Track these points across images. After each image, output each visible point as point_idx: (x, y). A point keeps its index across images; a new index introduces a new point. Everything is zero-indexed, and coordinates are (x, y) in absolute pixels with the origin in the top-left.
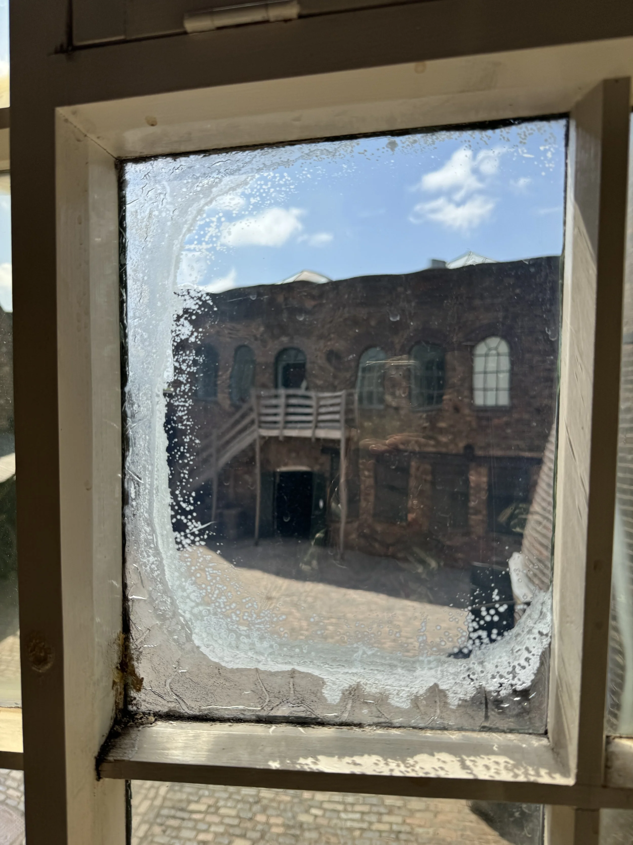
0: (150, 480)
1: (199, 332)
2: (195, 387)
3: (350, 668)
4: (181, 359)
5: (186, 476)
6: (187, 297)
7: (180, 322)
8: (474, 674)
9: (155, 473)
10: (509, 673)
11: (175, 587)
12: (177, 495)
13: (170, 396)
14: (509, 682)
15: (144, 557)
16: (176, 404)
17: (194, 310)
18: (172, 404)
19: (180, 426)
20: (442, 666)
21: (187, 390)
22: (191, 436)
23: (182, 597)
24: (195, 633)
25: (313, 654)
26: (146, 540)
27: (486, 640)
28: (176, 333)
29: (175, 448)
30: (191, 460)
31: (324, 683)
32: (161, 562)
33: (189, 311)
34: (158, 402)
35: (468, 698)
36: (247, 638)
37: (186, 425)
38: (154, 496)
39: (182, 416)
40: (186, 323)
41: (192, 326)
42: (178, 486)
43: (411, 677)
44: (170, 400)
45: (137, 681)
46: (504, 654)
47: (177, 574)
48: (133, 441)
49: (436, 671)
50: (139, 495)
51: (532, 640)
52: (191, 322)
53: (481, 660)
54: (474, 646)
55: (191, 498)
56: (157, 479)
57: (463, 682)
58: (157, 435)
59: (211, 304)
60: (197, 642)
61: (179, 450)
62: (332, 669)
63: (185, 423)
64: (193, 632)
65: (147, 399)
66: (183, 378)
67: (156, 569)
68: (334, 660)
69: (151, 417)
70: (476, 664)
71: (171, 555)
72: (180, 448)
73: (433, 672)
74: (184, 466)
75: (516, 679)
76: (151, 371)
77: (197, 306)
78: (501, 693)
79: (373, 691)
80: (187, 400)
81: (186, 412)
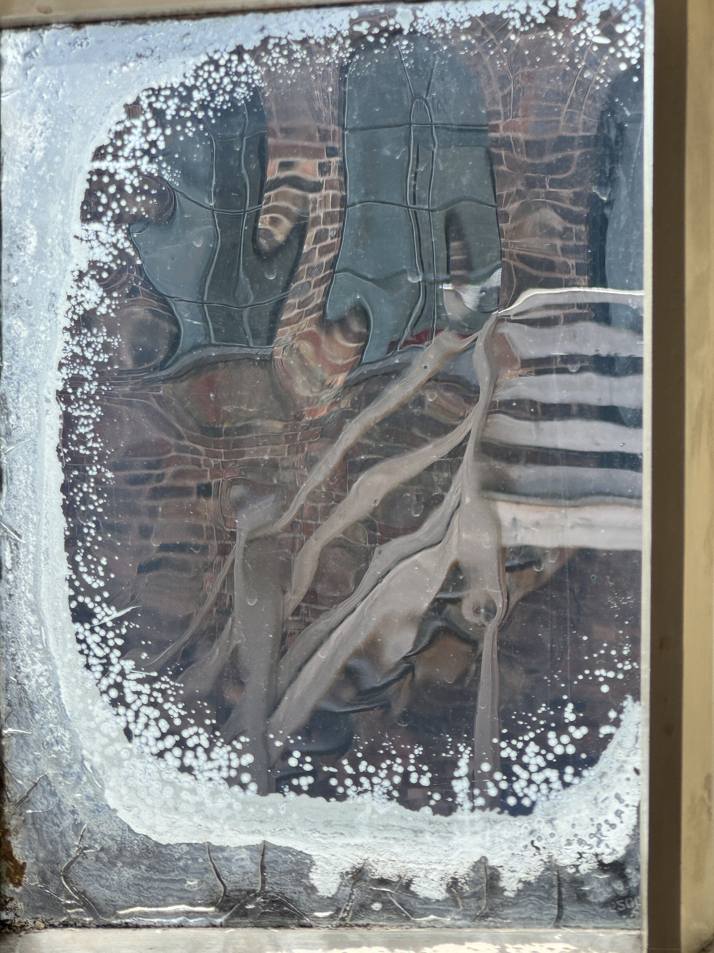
0: (34, 539)
1: (112, 298)
2: (105, 385)
3: (353, 836)
4: (85, 342)
5: (92, 532)
6: (95, 243)
7: (83, 283)
8: (539, 839)
9: (44, 527)
10: (592, 835)
11: (76, 714)
12: (78, 562)
13: (68, 402)
14: (593, 851)
15: (27, 664)
16: (76, 413)
17: (105, 263)
18: (70, 414)
19: (82, 450)
20: (492, 828)
21: (93, 392)
22: (99, 467)
23: (89, 729)
24: (109, 788)
25: (295, 816)
26: (30, 638)
27: (557, 785)
28: (77, 300)
29: (74, 485)
30: (100, 506)
31: (312, 863)
32: (53, 673)
33: (98, 264)
34: (47, 411)
35: (532, 879)
36: (191, 794)
37: (91, 449)
38: (42, 564)
39: (86, 433)
40: (94, 284)
41: (102, 289)
42: (80, 548)
43: (446, 848)
44: (66, 408)
45: (16, 869)
46: (584, 806)
47: (79, 692)
48: (9, 475)
49: (484, 837)
50: (17, 562)
51: (625, 783)
52: (100, 281)
53: (549, 817)
54: (539, 795)
55: (100, 569)
56: (46, 537)
57: (524, 853)
58: (46, 464)
59: (133, 254)
60: (112, 803)
61: (81, 490)
62: (325, 839)
63: (90, 444)
64: (106, 786)
65: (31, 407)
66: (87, 372)
67: (46, 684)
68: (328, 824)
69: (37, 436)
70: (543, 824)
71: (70, 660)
72: (82, 485)
73: (478, 838)
74: (88, 514)
75: (602, 845)
76: (38, 361)
77: (111, 258)
78: (581, 868)
79: (388, 873)
80: (94, 407)
81: (92, 427)
